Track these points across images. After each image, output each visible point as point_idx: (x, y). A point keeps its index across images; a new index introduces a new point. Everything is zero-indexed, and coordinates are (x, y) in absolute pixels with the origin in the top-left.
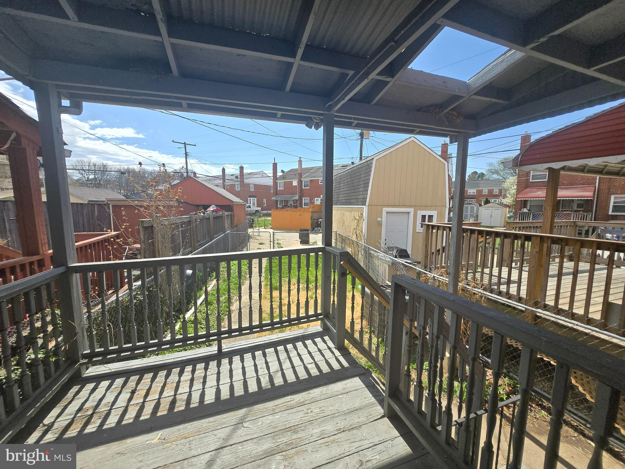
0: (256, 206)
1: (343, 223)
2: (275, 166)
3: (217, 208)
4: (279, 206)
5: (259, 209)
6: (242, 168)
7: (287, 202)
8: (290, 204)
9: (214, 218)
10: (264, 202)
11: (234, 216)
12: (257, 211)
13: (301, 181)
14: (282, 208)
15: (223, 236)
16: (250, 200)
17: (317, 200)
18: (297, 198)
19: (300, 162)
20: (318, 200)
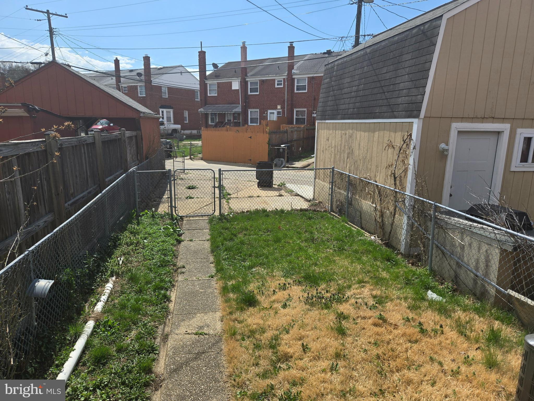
0: (172, 122)
1: (348, 154)
2: (202, 55)
3: (109, 125)
4: (210, 123)
5: (178, 127)
6: (147, 60)
7: (222, 116)
8: (228, 120)
9: (104, 143)
10: (185, 116)
11: (142, 139)
12: (175, 131)
13: (246, 83)
14: (216, 126)
15: (123, 179)
16: (163, 112)
17: (271, 113)
18: (239, 109)
19: (244, 49)
20: (273, 113)
